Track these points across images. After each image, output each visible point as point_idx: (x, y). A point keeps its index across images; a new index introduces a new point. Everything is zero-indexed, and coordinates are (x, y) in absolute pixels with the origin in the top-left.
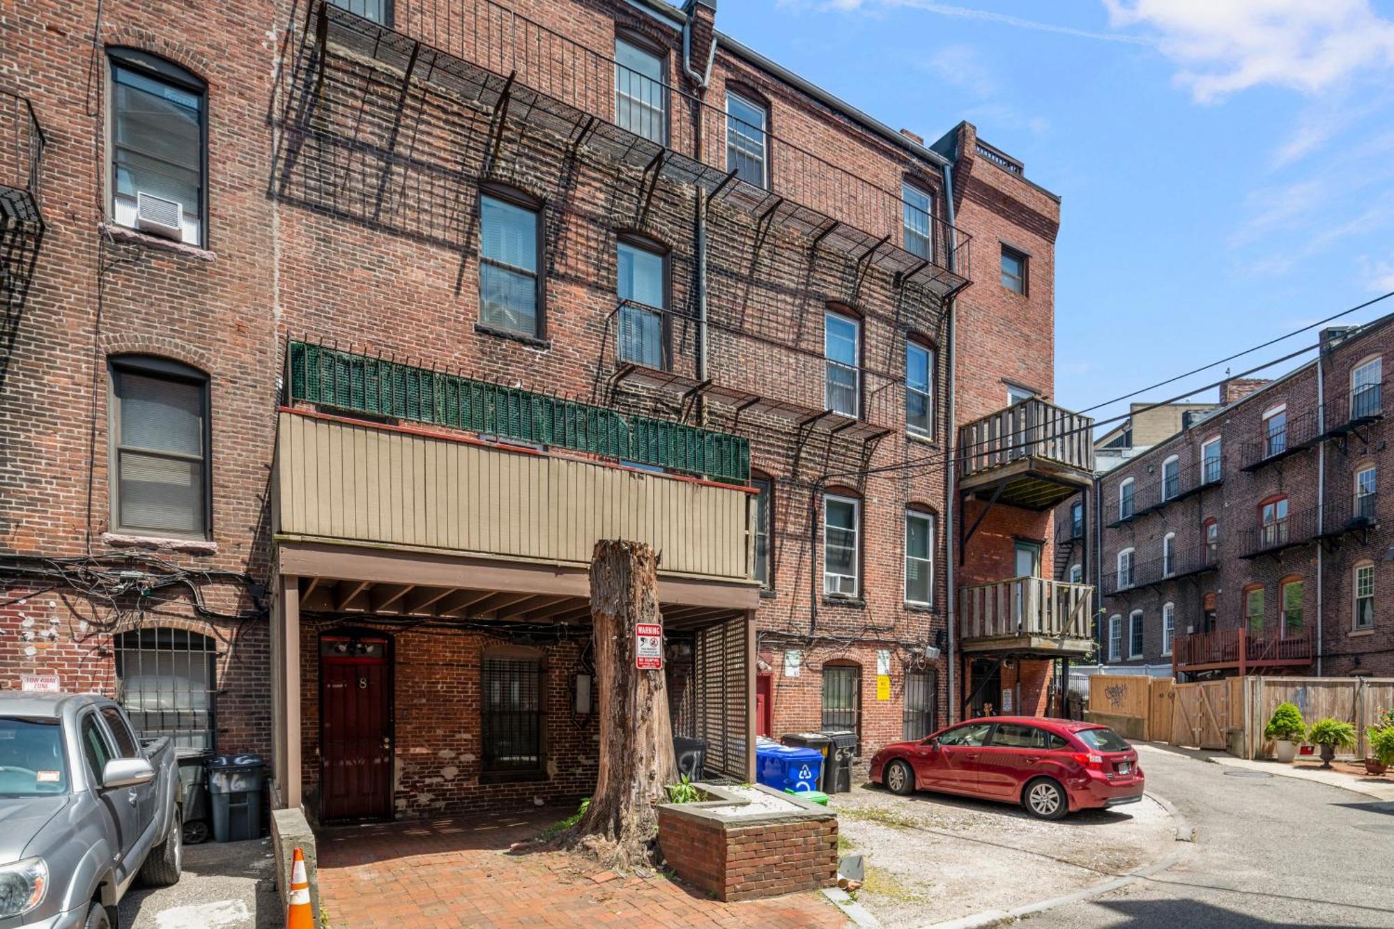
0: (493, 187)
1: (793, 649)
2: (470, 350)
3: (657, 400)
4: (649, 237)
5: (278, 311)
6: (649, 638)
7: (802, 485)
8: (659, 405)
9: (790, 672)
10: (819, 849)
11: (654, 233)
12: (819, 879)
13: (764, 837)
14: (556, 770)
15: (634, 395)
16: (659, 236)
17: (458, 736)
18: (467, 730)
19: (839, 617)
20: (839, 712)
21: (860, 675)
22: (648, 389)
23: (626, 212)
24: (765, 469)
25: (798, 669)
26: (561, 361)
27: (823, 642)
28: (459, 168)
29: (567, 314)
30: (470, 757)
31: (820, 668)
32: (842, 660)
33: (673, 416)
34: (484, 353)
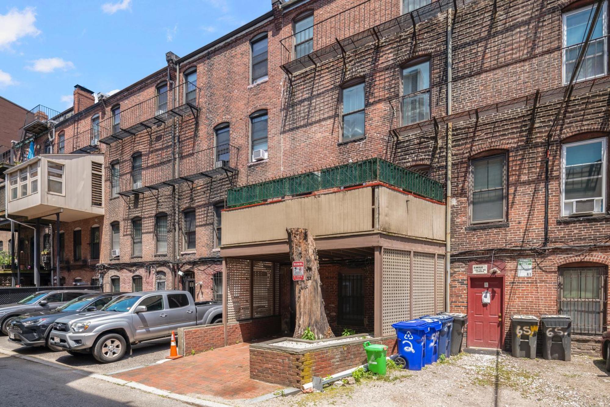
0: (346, 84)
1: (525, 258)
2: (336, 154)
3: (421, 138)
4: (419, 56)
5: (282, 169)
6: (298, 267)
7: (536, 146)
8: (422, 140)
9: (522, 274)
10: (290, 367)
11: (420, 53)
12: (291, 382)
13: (264, 355)
14: (367, 323)
15: (407, 141)
16: (423, 52)
17: (330, 305)
18: (333, 303)
19: (576, 231)
20: (578, 301)
21: (607, 273)
22: (416, 134)
23: (405, 53)
24: (500, 147)
25: (531, 271)
26: (371, 142)
27: (556, 251)
28: (332, 86)
29: (374, 119)
30: (334, 314)
31: (554, 269)
32: (581, 262)
33: (431, 141)
34: (340, 153)
